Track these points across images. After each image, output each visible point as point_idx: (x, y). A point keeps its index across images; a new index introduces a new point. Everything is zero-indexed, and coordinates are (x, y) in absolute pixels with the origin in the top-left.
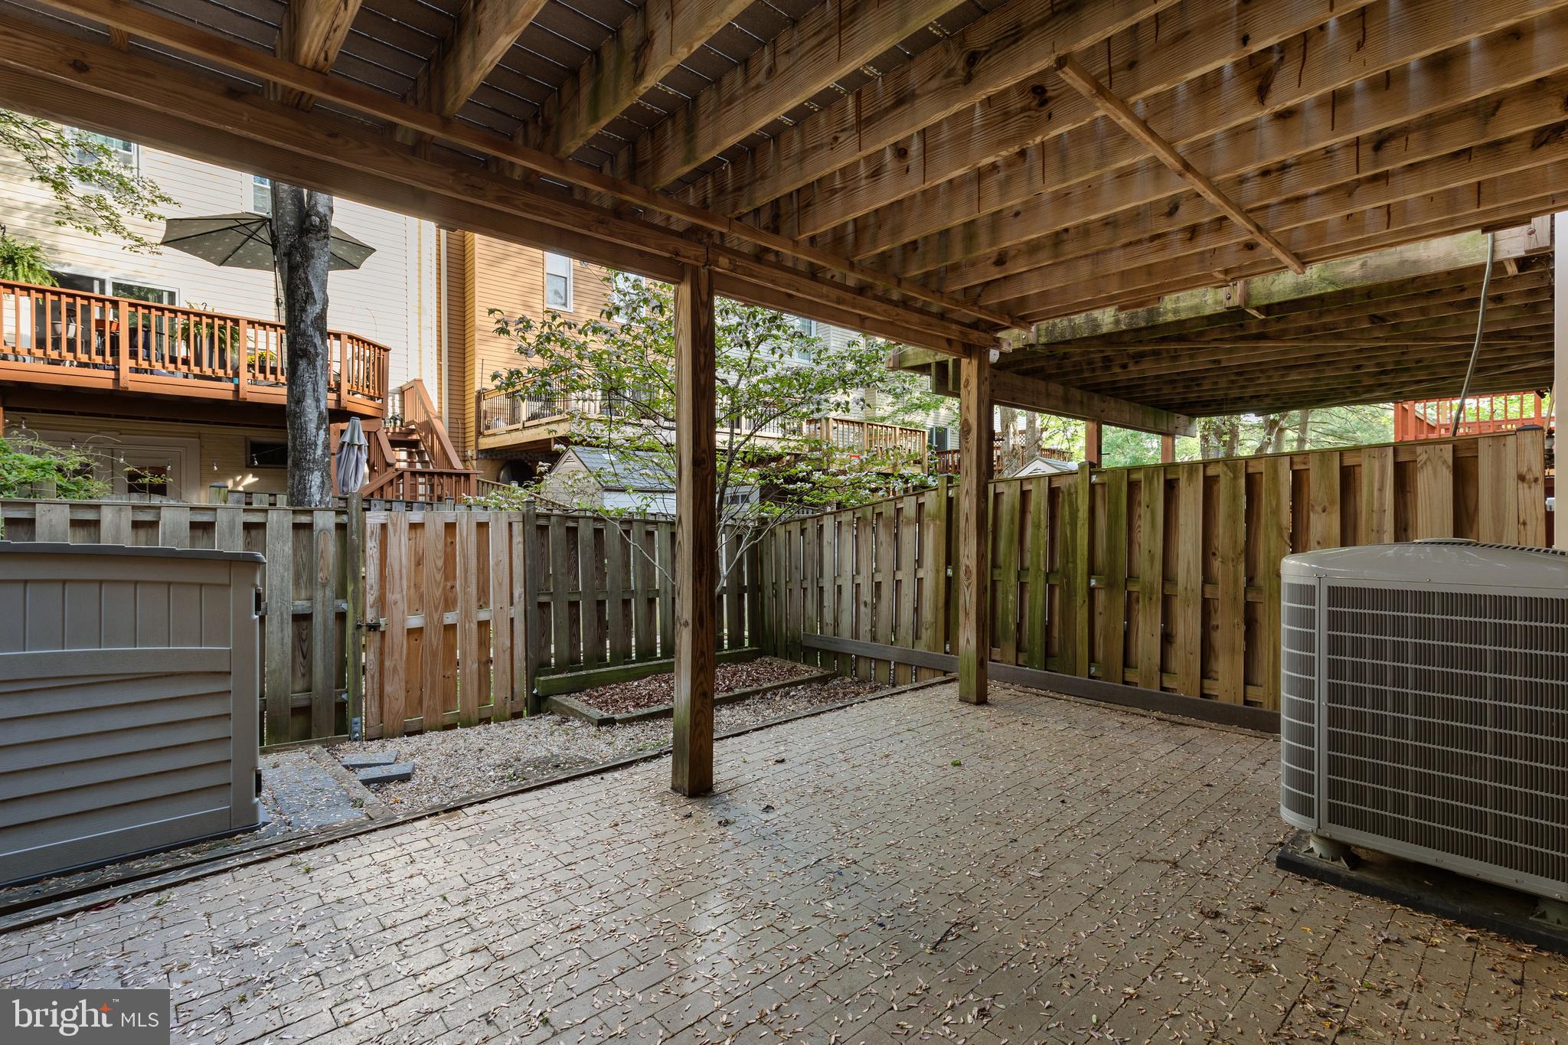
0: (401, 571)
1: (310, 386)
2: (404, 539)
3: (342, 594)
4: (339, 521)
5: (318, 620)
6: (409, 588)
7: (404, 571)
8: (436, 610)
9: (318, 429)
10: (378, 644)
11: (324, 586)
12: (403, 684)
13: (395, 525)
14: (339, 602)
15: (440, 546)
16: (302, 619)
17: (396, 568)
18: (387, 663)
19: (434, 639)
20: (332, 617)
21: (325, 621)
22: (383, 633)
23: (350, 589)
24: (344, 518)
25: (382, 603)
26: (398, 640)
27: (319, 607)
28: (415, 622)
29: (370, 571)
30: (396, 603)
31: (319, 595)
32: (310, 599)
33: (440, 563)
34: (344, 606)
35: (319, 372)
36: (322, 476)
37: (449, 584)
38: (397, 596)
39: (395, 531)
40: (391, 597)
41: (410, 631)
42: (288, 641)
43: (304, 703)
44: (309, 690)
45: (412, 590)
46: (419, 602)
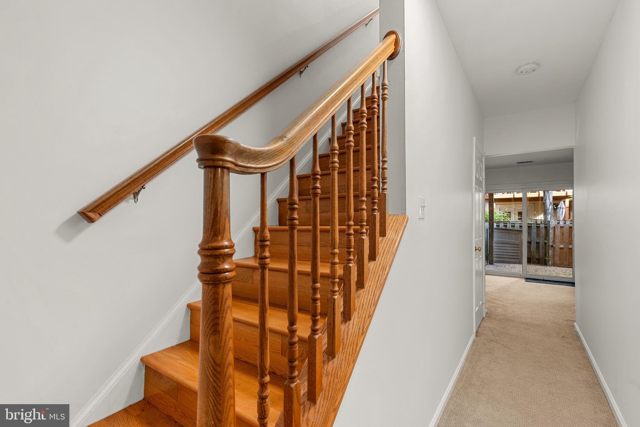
0: (558, 236)
1: (548, 197)
2: (559, 230)
3: (546, 239)
4: (545, 226)
5: (541, 244)
6: (560, 239)
7: (559, 236)
8: (567, 244)
9: (550, 206)
10: (553, 250)
11: (542, 237)
12: (559, 258)
13: (557, 227)
14: (545, 241)
15: (568, 231)
16: (538, 243)
17: (557, 235)
18: (555, 253)
19: (566, 250)
20: (543, 244)
21: (542, 244)
22: (554, 248)
23: (547, 238)
24: (546, 225)
25: (554, 242)
26: (557, 249)
27: (541, 241)
28: (562, 246)
29: (551, 236)
30: (557, 242)
31: (541, 239)
32: (539, 240)
33: (568, 235)
34: (546, 242)
35: (550, 193)
36: (551, 216)
37: (570, 239)
38: (557, 241)
39: (557, 228)
40: (556, 241)
41: (560, 248)
42: (535, 246)
43: (538, 258)
44: (539, 256)
45: (561, 240)
46: (562, 242)
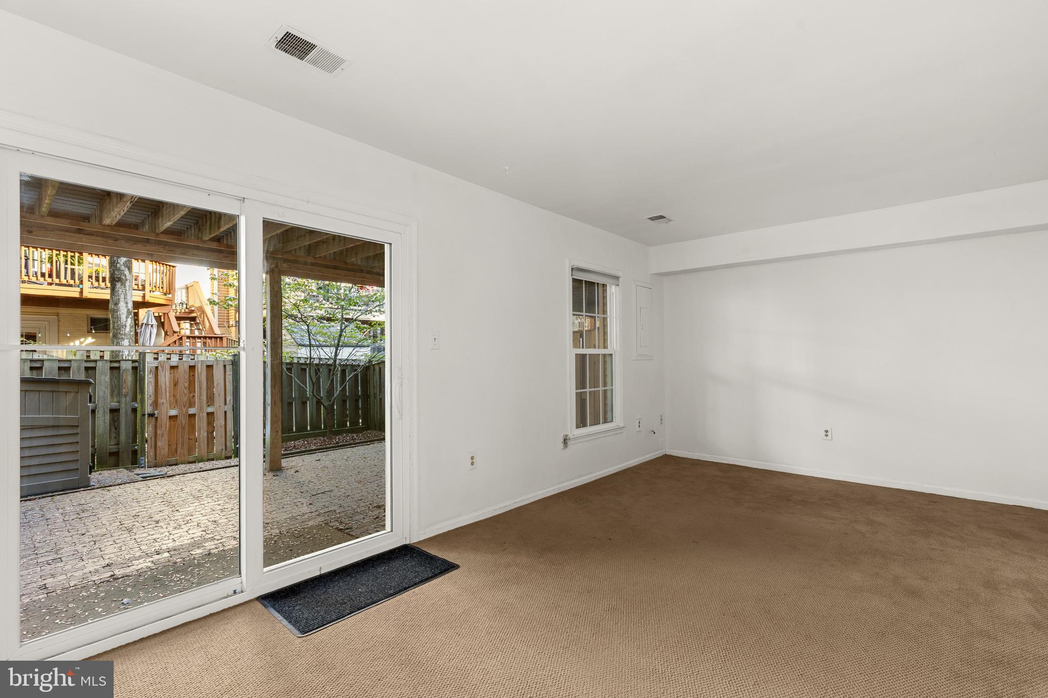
0: (166, 389)
1: (122, 296)
2: (168, 374)
3: (135, 399)
4: (133, 365)
5: (122, 412)
6: (170, 396)
7: (168, 389)
8: (185, 407)
9: (127, 318)
10: (154, 423)
11: (126, 396)
12: (167, 442)
13: (162, 367)
14: (134, 403)
15: (187, 376)
16: (114, 411)
17: (163, 387)
18: (158, 432)
19: (183, 420)
20: (130, 410)
21: (126, 412)
22: (156, 418)
23: (139, 397)
24: (137, 364)
25: (156, 404)
26: (164, 421)
27: (123, 405)
28: (173, 412)
29: (149, 389)
30: (163, 404)
31: (123, 400)
32: (119, 402)
33: (187, 385)
34: (136, 405)
35: (127, 288)
36: (129, 342)
37: (192, 395)
38: (164, 401)
39: (163, 370)
40: (160, 401)
41: (171, 417)
42: (108, 421)
43: (116, 450)
44: (118, 444)
45: (172, 398)
46: (175, 403)
